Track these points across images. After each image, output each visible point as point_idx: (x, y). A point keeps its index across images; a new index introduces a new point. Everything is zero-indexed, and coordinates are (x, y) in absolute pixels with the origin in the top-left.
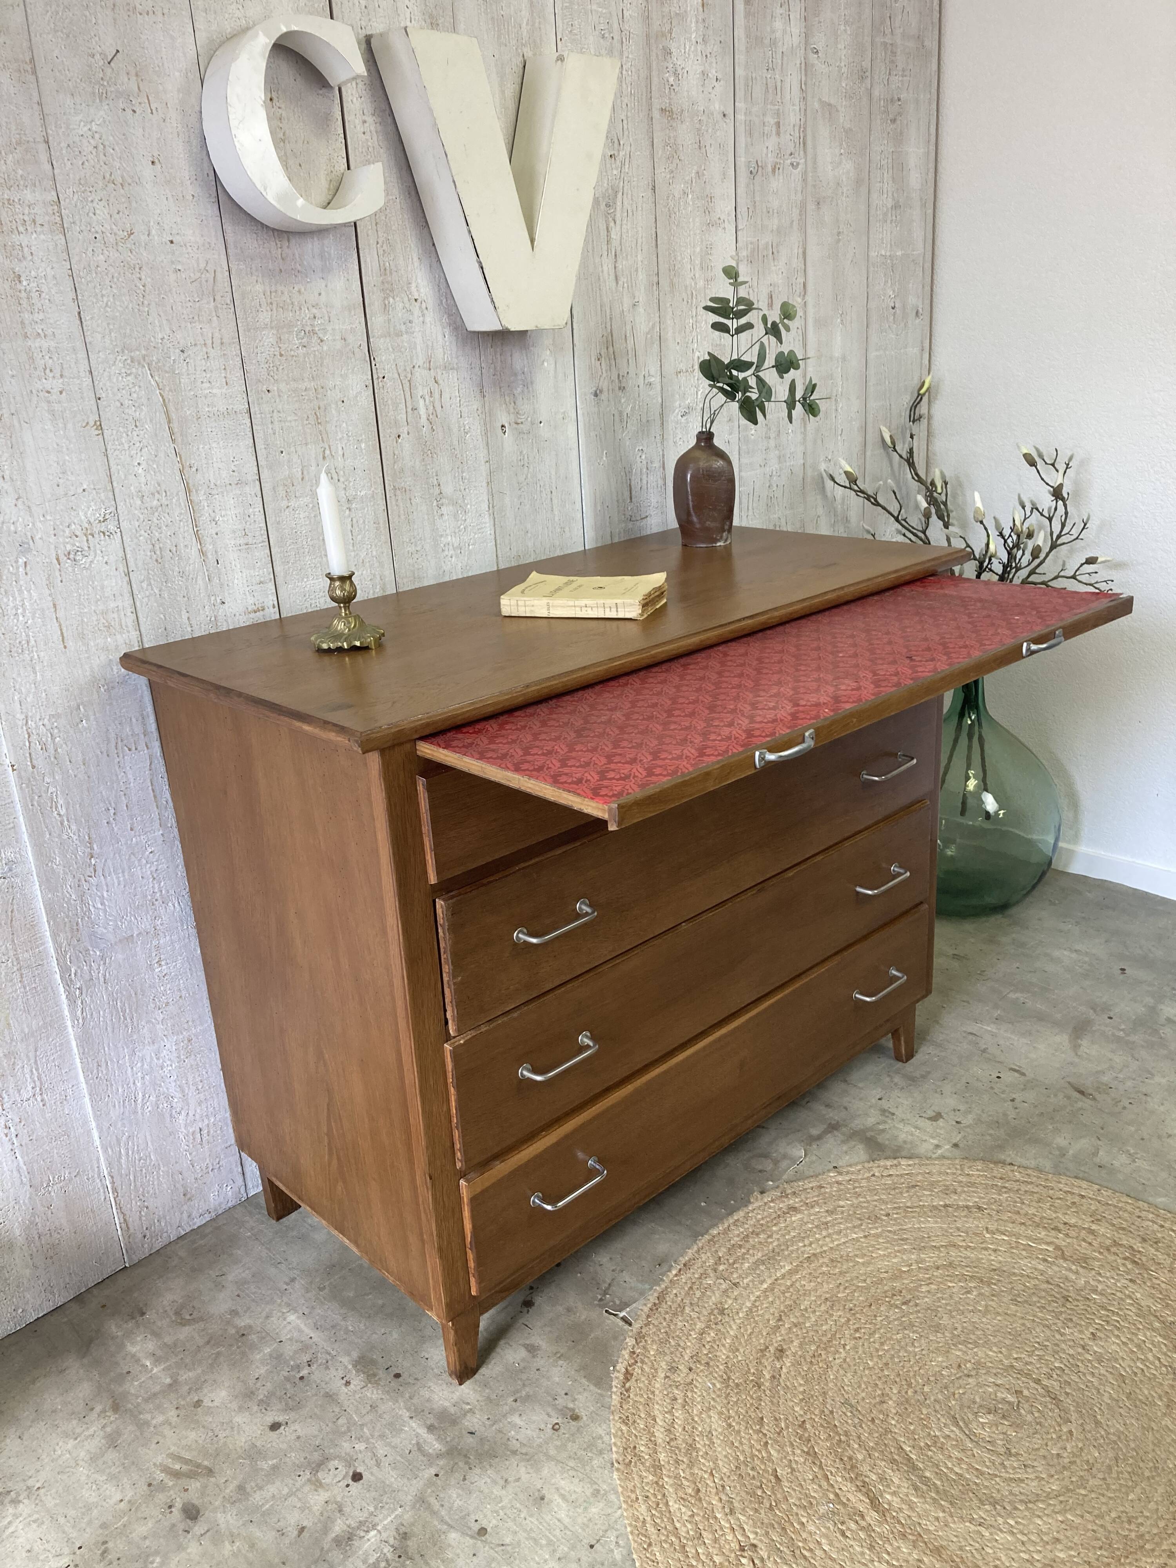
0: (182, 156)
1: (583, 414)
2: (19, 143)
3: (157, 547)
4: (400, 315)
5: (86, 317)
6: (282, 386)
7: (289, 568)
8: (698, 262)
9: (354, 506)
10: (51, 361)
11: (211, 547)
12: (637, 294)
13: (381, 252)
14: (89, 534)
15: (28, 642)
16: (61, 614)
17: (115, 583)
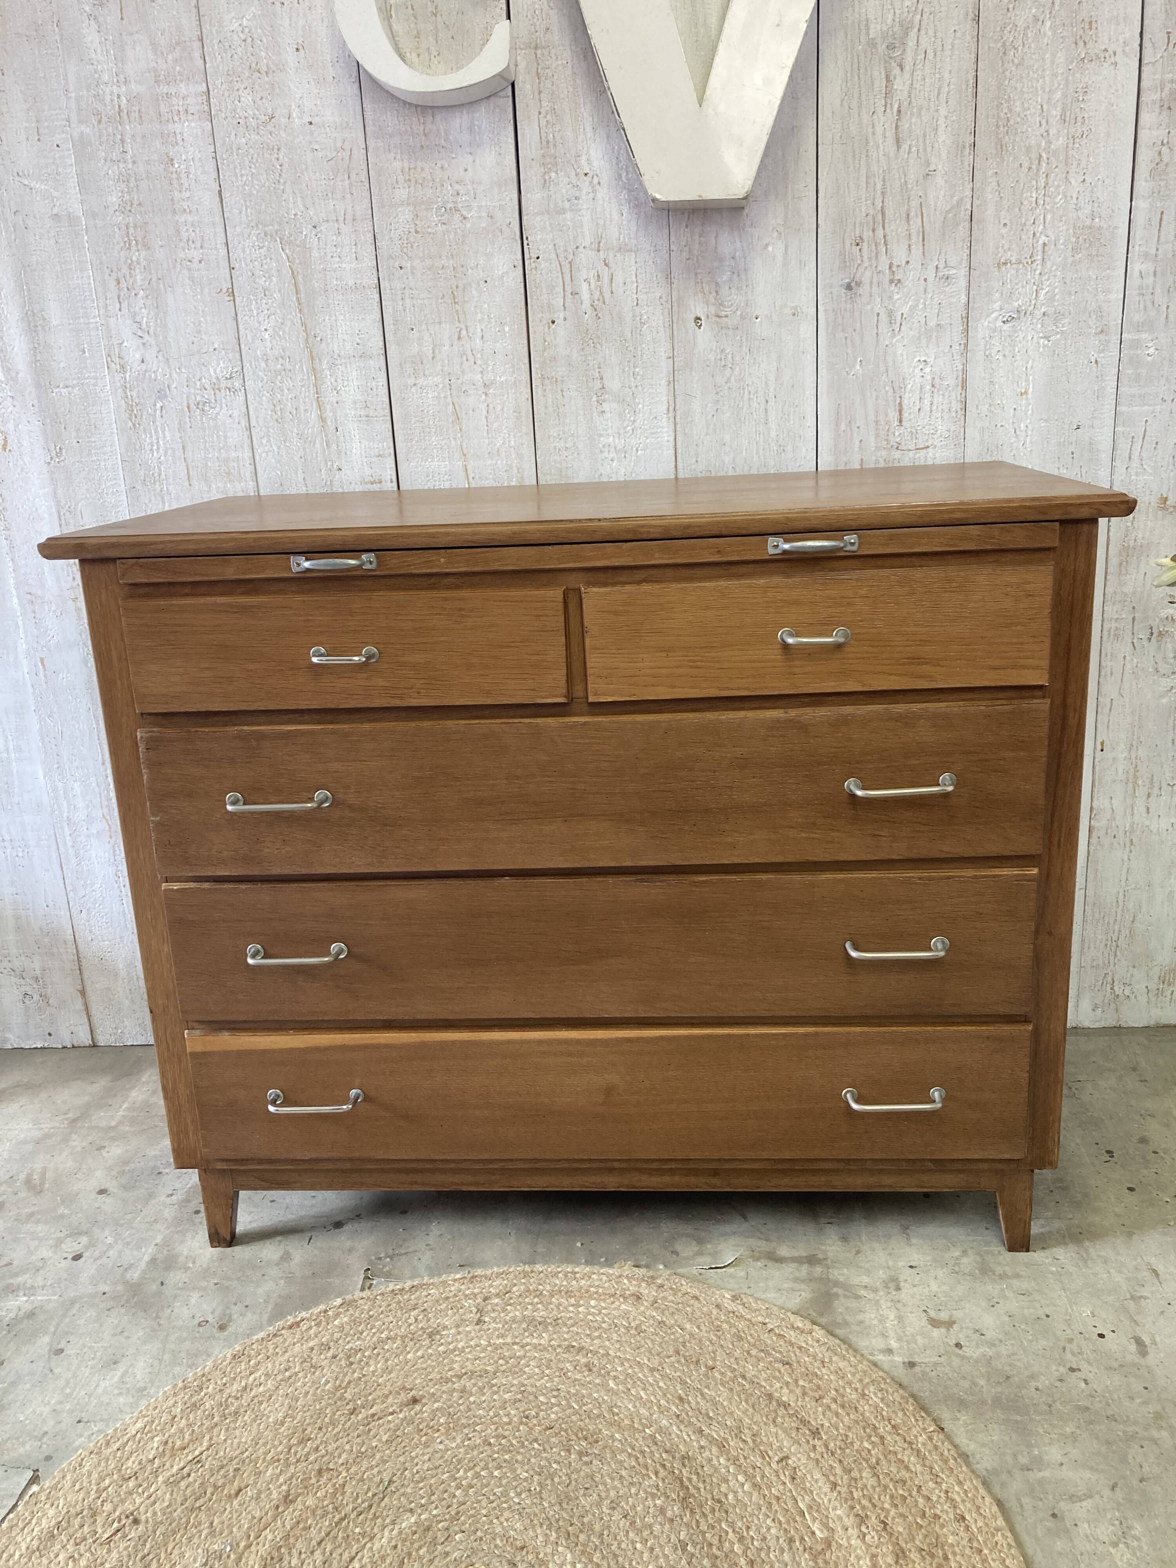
0: (325, 40)
1: (826, 311)
2: (178, 43)
3: (278, 408)
4: (564, 191)
5: (226, 195)
6: (416, 262)
7: (412, 446)
8: (1056, 113)
9: (491, 391)
10: (193, 234)
11: (331, 414)
12: (933, 160)
13: (543, 123)
14: (216, 388)
15: (160, 475)
16: (189, 454)
17: (236, 435)
